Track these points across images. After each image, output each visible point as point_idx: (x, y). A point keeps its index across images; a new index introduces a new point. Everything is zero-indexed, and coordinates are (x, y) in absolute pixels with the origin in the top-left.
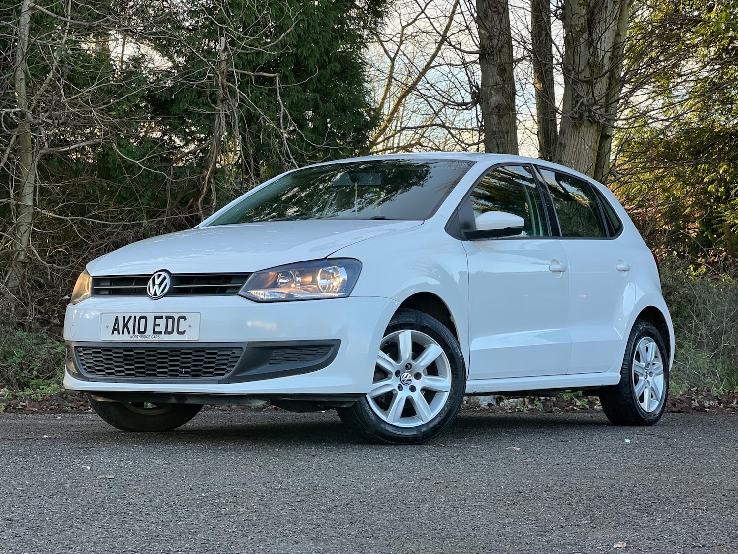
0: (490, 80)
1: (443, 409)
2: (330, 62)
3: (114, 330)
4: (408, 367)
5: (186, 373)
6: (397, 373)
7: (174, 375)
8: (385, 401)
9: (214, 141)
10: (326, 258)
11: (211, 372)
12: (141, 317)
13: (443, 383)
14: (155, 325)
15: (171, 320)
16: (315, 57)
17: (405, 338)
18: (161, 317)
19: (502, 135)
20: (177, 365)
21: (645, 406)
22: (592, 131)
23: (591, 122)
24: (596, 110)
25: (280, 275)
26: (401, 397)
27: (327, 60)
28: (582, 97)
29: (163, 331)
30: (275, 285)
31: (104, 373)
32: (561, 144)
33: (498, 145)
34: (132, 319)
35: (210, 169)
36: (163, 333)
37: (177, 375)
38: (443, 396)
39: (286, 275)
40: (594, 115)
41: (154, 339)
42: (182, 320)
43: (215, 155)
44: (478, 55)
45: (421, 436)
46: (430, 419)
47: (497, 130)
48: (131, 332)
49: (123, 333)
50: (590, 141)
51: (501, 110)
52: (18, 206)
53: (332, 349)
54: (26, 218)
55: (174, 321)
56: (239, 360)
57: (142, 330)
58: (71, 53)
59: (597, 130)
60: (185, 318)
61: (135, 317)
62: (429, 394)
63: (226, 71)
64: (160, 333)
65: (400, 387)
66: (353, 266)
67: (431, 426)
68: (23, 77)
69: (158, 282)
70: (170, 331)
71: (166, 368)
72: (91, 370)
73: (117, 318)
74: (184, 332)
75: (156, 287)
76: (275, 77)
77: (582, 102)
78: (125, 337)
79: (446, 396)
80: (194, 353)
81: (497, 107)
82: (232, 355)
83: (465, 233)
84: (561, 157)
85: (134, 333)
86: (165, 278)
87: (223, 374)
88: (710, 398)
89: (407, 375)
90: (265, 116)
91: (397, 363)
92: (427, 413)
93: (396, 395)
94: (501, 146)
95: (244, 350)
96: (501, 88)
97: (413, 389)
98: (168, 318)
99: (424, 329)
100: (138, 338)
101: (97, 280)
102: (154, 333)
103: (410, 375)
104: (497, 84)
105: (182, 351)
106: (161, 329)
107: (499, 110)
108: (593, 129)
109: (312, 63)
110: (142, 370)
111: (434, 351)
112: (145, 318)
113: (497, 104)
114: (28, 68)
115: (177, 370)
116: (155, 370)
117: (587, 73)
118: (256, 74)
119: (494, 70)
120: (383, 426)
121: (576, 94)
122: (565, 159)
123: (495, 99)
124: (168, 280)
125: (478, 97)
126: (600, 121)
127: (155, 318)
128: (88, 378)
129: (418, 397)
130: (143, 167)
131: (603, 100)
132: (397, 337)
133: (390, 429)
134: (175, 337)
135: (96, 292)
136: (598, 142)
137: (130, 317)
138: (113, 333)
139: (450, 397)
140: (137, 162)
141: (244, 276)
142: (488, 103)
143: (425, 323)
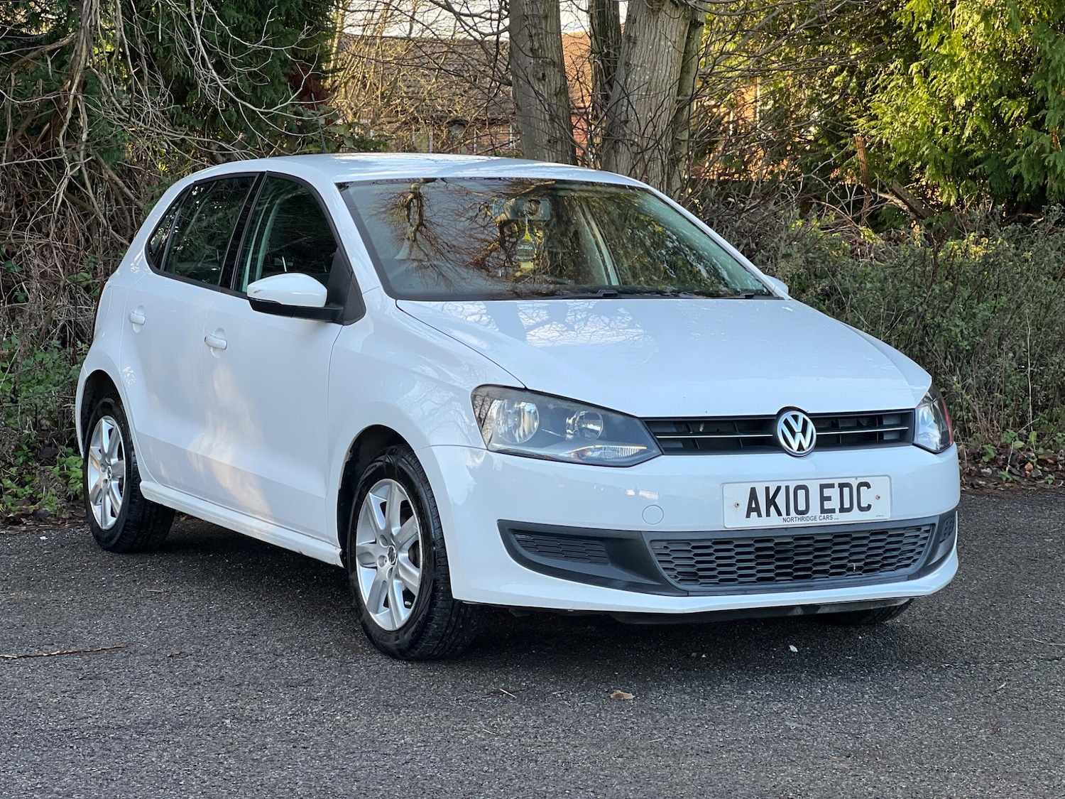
3: (750, 510)
5: (857, 569)
7: (838, 572)
12: (798, 488)
14: (824, 499)
15: (848, 489)
18: (832, 486)
20: (845, 558)
29: (837, 507)
34: (783, 491)
36: (837, 511)
37: (843, 574)
41: (828, 521)
42: (863, 489)
48: (783, 511)
49: (768, 514)
55: (852, 491)
56: (928, 542)
57: (802, 507)
60: (867, 485)
61: (787, 488)
64: (833, 511)
69: (797, 428)
70: (848, 506)
71: (829, 563)
72: (692, 577)
73: (753, 491)
74: (869, 507)
78: (773, 521)
80: (872, 538)
82: (922, 536)
85: (788, 514)
86: (805, 422)
87: (907, 566)
95: (936, 527)
98: (842, 486)
100: (796, 521)
102: (823, 511)
105: (854, 536)
106: (834, 504)
112: (805, 488)
115: (844, 566)
116: (809, 569)
124: (811, 426)
127: (822, 487)
128: (688, 592)
134: (855, 516)
137: (778, 489)
138: (748, 516)
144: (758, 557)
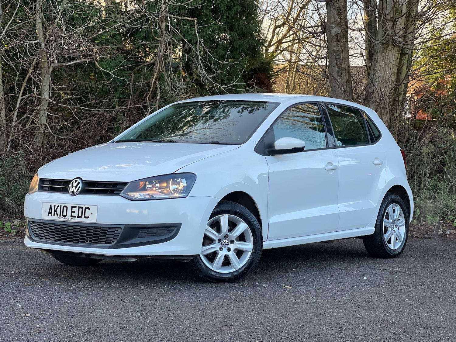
0: (332, 18)
1: (247, 262)
2: (234, 6)
3: (49, 213)
4: (226, 236)
5: (90, 241)
6: (219, 240)
7: (82, 241)
8: (212, 257)
9: (158, 59)
10: (174, 173)
11: (104, 241)
12: (64, 206)
13: (248, 246)
14: (72, 212)
15: (81, 209)
16: (225, 3)
17: (224, 219)
18: (75, 207)
19: (339, 53)
20: (85, 236)
21: (391, 246)
22: (395, 51)
23: (394, 46)
24: (396, 38)
25: (147, 183)
26: (222, 254)
27: (232, 4)
28: (388, 30)
30: (144, 189)
31: (44, 238)
32: (375, 59)
33: (336, 59)
34: (59, 207)
35: (155, 76)
36: (76, 217)
37: (84, 242)
38: (248, 254)
39: (151, 183)
40: (396, 41)
41: (73, 220)
42: (87, 210)
43: (158, 67)
44: (325, 3)
45: (233, 278)
46: (239, 268)
47: (336, 50)
48: (59, 215)
49: (54, 216)
50: (393, 57)
51: (339, 38)
52: (39, 99)
53: (176, 229)
54: (44, 106)
55: (83, 210)
56: (120, 235)
57: (65, 214)
58: (70, 6)
59: (398, 51)
60: (89, 209)
61: (61, 206)
62: (239, 253)
63: (165, 16)
64: (75, 217)
65: (221, 249)
66: (190, 177)
67: (240, 271)
68: (40, 21)
69: (75, 185)
70: (80, 216)
71: (78, 237)
72: (37, 236)
73: (51, 205)
74: (88, 217)
75: (74, 188)
76: (194, 20)
77: (388, 33)
78: (55, 218)
79: (250, 253)
80: (94, 230)
81: (336, 35)
82: (116, 232)
83: (268, 151)
84: (375, 67)
85: (60, 216)
86: (79, 183)
87: (111, 243)
88: (451, 228)
89: (225, 241)
90: (189, 44)
91: (219, 234)
92: (238, 264)
93: (218, 253)
94: (338, 60)
95: (123, 229)
96: (339, 23)
97: (229, 250)
98: (79, 208)
99: (236, 213)
100: (62, 219)
101: (42, 181)
102: (72, 216)
103: (227, 241)
104: (336, 21)
105: (87, 228)
106: (75, 214)
107: (337, 37)
108: (395, 50)
109: (223, 7)
110: (65, 238)
111: (242, 227)
112: (66, 207)
113: (336, 34)
114: (43, 15)
115: (84, 239)
116: (72, 238)
117: (392, 15)
118: (183, 18)
119: (334, 13)
120: (210, 272)
121: (384, 28)
122: (377, 69)
123: (335, 30)
124: (80, 184)
125: (325, 28)
126: (400, 45)
127: (73, 207)
128: (35, 240)
129: (232, 255)
130: (114, 76)
131: (402, 32)
132: (220, 217)
133: (214, 274)
134: (83, 220)
135: (41, 188)
136: (399, 58)
137: (58, 206)
138: (48, 215)
139: (252, 254)
140: (110, 72)
141: (124, 184)
142: (330, 33)
143: (237, 210)
144: (56, 231)
